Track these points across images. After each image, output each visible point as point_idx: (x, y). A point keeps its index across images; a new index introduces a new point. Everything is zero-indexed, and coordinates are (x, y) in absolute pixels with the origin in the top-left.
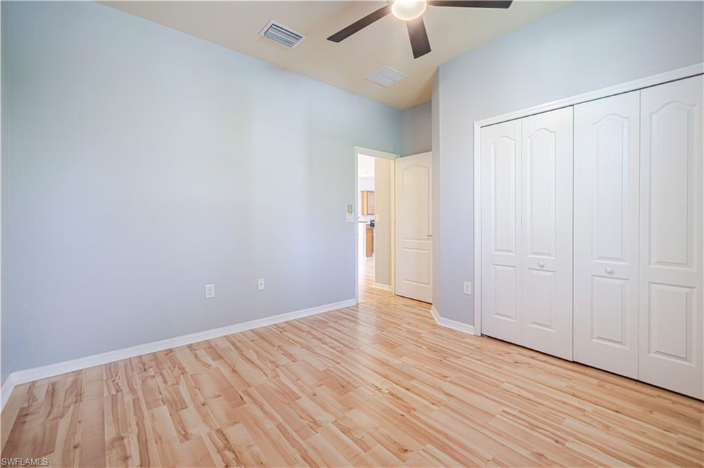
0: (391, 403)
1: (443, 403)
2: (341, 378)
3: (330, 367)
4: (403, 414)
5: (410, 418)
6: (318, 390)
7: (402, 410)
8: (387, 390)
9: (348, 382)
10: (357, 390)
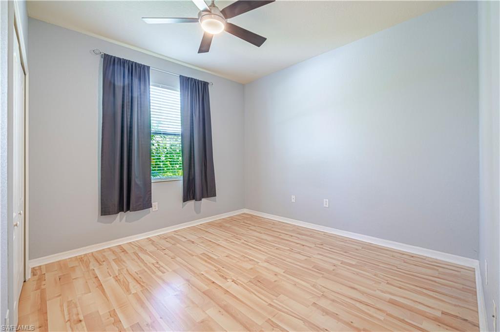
0: (228, 273)
1: (196, 275)
2: (263, 289)
3: (276, 300)
4: (223, 269)
5: (219, 266)
6: (275, 278)
7: (223, 270)
8: (228, 281)
9: (256, 285)
10: (249, 280)
